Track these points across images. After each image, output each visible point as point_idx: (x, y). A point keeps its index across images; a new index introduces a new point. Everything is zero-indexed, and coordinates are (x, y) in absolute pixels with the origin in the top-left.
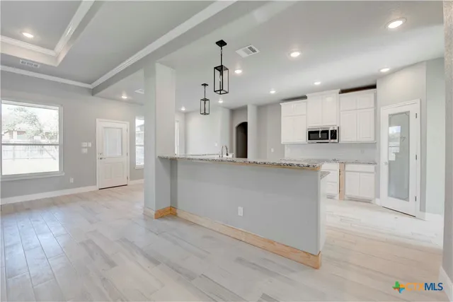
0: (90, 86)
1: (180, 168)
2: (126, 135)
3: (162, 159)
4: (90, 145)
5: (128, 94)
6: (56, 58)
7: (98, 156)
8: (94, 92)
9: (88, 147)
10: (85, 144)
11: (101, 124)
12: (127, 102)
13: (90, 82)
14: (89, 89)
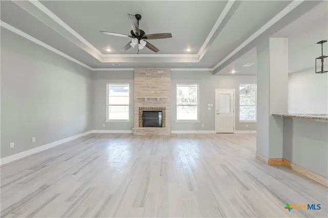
0: (212, 69)
1: (296, 126)
2: (233, 98)
3: (276, 117)
4: (212, 105)
5: (236, 70)
6: (198, 58)
7: (216, 112)
8: (214, 73)
9: (211, 107)
10: (209, 105)
11: (218, 92)
12: (235, 75)
13: (212, 67)
14: (211, 71)
